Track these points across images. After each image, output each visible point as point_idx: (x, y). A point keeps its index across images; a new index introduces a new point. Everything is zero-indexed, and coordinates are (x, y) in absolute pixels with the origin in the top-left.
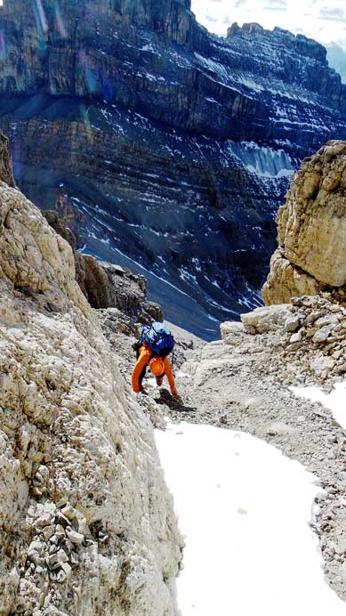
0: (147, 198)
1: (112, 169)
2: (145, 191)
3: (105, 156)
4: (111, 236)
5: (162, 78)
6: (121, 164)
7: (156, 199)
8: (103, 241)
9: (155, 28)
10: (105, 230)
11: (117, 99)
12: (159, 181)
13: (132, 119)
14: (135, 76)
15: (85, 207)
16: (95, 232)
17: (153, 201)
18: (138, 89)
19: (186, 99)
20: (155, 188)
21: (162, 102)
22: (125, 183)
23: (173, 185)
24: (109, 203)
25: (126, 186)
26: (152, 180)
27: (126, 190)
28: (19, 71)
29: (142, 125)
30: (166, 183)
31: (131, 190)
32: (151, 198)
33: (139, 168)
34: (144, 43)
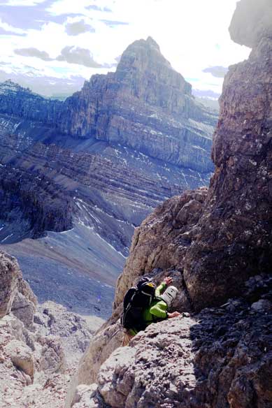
0: (136, 205)
1: (114, 184)
2: (134, 200)
3: (111, 177)
4: (97, 225)
5: (161, 133)
6: (121, 182)
7: (141, 206)
8: (89, 227)
9: (161, 105)
10: (94, 221)
11: (128, 144)
12: (147, 195)
13: (136, 156)
14: (142, 131)
15: (85, 205)
16: (85, 221)
17: (139, 207)
18: (143, 139)
19: (176, 146)
20: (142, 199)
21: (159, 147)
22: (121, 194)
23: (157, 198)
24: (106, 205)
25: (122, 196)
26: (142, 194)
27: (122, 198)
28: (84, 126)
29: (143, 160)
30: (151, 197)
31: (125, 198)
32: (138, 205)
33: (133, 186)
34: (151, 113)
